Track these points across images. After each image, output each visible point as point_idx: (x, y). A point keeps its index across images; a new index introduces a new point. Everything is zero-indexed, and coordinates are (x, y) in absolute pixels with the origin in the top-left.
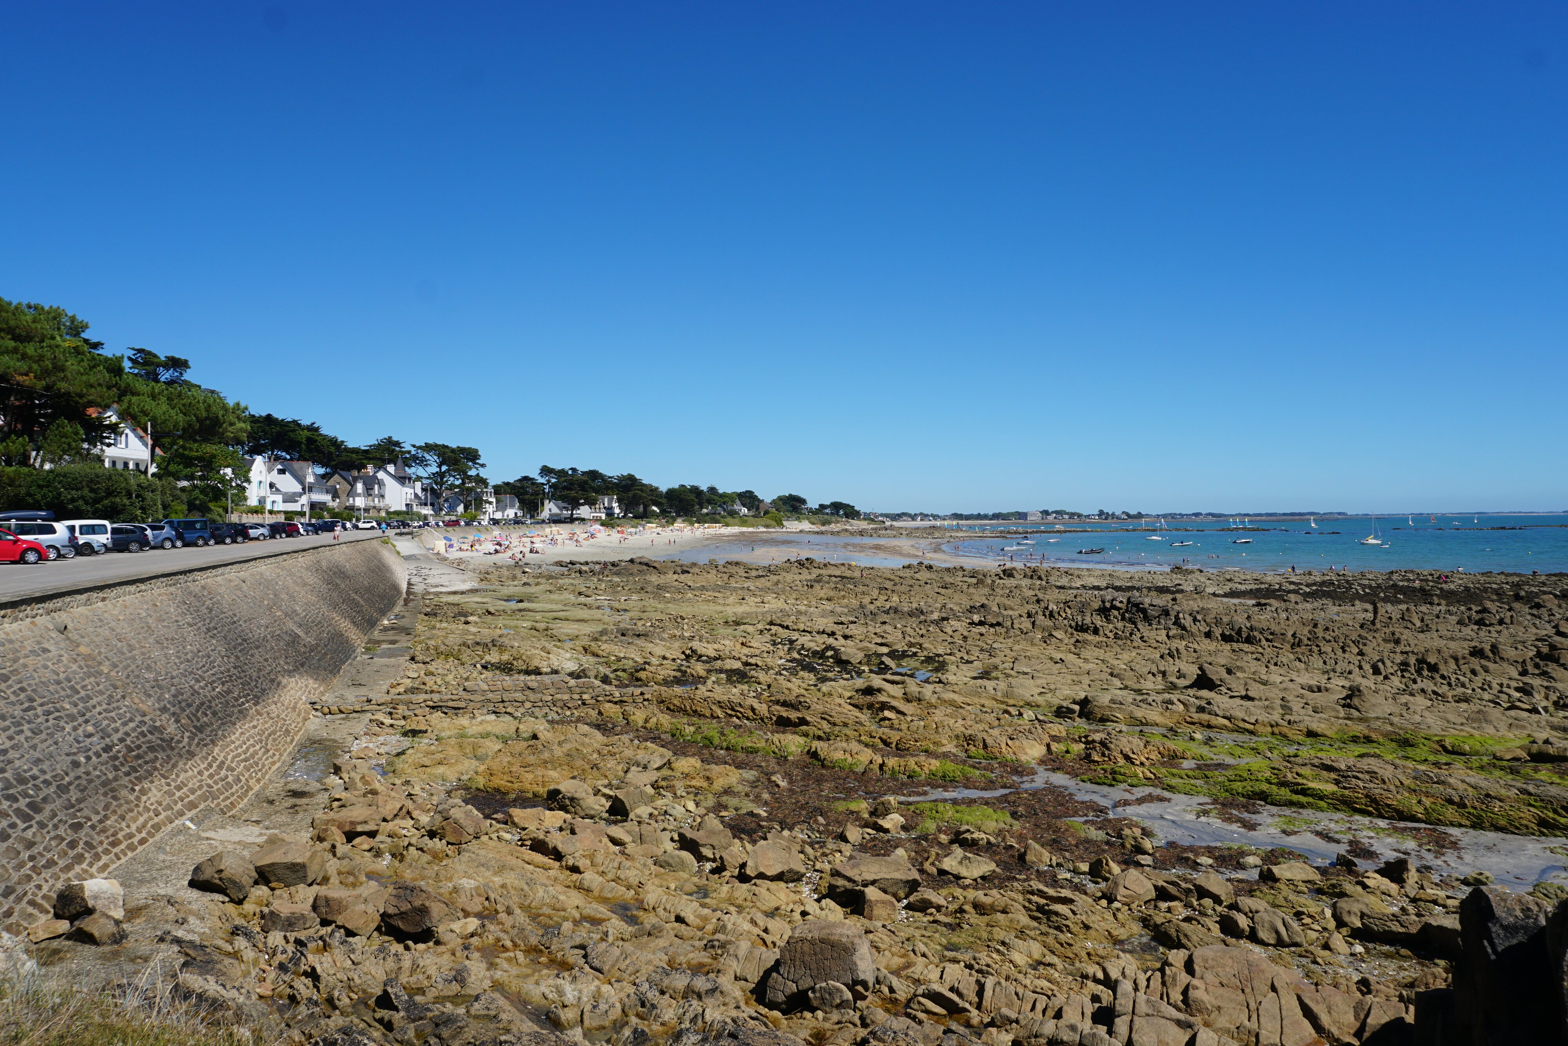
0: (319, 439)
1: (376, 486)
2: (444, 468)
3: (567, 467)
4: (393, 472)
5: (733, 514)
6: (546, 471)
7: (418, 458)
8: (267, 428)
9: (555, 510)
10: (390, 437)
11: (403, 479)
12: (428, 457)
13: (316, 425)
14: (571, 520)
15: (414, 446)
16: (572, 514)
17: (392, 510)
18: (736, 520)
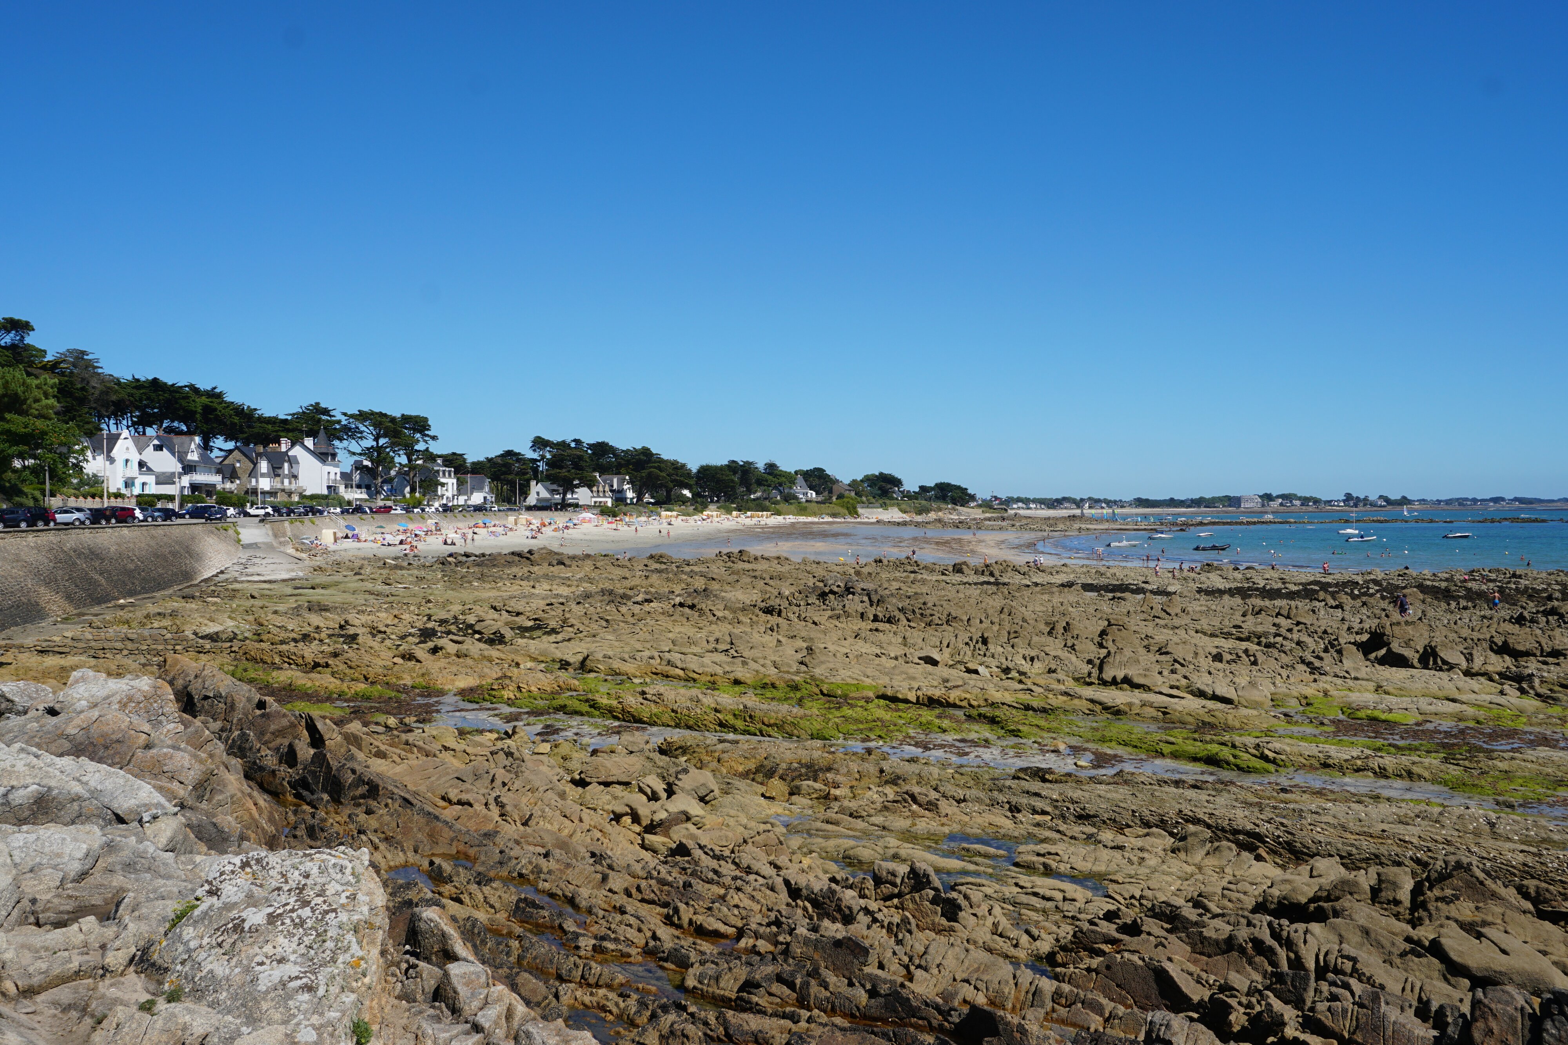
0: (219, 407)
1: (286, 465)
2: (382, 441)
3: (568, 438)
4: (311, 447)
5: (789, 498)
6: (539, 443)
7: (350, 429)
8: (153, 395)
9: (545, 494)
10: (317, 404)
11: (325, 456)
12: (362, 428)
13: (218, 390)
14: (563, 506)
15: (345, 414)
16: (564, 499)
17: (308, 493)
18: (792, 507)
